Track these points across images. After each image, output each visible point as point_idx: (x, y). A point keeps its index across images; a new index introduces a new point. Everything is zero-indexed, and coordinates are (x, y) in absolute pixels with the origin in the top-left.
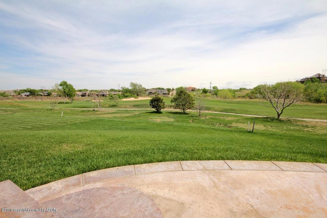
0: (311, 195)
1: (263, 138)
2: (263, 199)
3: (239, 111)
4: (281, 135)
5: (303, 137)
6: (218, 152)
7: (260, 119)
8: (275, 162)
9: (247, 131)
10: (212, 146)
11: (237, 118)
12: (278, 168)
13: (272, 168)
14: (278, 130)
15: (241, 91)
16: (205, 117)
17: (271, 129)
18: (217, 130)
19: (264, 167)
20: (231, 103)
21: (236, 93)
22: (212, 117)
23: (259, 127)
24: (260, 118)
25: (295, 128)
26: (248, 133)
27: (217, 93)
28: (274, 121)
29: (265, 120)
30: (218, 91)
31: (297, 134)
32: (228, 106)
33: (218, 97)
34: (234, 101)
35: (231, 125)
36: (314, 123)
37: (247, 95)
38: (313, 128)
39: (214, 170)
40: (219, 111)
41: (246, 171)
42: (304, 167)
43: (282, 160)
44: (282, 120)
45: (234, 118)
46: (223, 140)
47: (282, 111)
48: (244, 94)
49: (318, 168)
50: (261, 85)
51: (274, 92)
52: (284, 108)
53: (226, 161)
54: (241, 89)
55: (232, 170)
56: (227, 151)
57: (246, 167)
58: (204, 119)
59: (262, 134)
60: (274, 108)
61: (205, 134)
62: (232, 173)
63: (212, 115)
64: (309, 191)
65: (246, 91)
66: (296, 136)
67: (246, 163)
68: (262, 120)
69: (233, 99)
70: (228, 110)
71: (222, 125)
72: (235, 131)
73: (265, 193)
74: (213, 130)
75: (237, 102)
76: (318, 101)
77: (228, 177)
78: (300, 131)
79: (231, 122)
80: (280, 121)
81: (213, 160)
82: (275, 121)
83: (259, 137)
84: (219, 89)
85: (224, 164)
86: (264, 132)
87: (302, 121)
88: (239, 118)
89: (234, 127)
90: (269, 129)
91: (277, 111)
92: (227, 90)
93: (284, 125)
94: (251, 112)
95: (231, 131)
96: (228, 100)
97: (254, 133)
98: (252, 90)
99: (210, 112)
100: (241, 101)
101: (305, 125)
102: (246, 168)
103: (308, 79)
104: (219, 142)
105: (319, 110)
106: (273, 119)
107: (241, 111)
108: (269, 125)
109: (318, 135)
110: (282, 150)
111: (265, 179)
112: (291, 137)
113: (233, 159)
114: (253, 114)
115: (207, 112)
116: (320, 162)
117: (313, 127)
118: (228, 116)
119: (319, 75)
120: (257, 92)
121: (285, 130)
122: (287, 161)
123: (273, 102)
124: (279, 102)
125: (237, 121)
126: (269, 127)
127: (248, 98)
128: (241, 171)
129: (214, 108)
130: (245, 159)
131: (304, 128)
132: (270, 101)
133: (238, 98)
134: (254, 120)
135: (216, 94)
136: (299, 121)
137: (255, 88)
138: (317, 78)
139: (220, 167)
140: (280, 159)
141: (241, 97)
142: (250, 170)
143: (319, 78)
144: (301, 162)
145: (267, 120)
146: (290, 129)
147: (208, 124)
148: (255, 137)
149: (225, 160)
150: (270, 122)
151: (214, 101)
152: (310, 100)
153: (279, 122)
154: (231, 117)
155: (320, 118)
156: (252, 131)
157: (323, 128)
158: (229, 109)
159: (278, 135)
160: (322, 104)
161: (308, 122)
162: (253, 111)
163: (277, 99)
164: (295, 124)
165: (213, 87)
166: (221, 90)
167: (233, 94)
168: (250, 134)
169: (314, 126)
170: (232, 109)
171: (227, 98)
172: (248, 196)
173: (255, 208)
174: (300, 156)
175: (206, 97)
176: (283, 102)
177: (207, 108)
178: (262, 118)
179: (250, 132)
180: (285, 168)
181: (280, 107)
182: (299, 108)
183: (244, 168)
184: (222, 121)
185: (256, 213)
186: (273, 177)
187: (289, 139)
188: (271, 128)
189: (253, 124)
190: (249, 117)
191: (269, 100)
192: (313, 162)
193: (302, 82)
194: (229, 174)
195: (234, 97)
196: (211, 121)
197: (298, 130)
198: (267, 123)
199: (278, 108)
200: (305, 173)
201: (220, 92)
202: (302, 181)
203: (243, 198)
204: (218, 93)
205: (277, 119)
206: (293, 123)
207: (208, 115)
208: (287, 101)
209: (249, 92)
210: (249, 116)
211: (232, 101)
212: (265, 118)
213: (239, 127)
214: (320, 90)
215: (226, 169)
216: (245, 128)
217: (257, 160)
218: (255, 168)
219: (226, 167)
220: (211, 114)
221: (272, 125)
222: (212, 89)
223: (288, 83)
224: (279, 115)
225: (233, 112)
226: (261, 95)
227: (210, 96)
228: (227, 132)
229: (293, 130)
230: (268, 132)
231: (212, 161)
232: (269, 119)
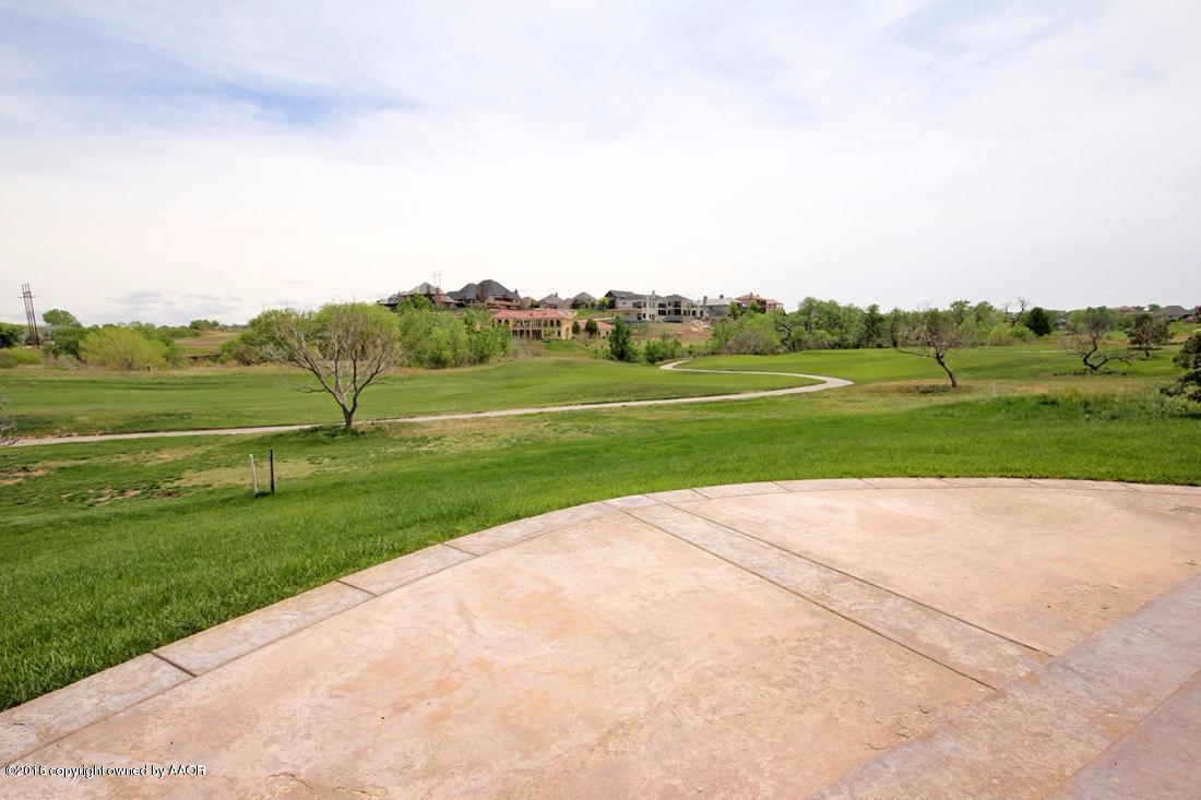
0: (450, 638)
1: (312, 506)
2: (326, 725)
3: (206, 418)
4: (363, 483)
5: (419, 472)
6: (121, 623)
7: (293, 439)
8: (350, 579)
9: (251, 492)
10: (83, 606)
11: (199, 451)
12: (359, 596)
13: (344, 602)
14: (356, 468)
15: (197, 335)
16: (25, 469)
17: (332, 469)
18: (107, 522)
19: (319, 611)
20: (161, 385)
21: (178, 342)
22: (67, 463)
23: (294, 468)
24: (292, 435)
25: (397, 449)
26: (257, 502)
27: (77, 345)
28: (337, 437)
29: (308, 438)
30: (82, 333)
31: (404, 468)
32: (147, 404)
33: (85, 362)
34: (175, 377)
35: (177, 483)
36: (438, 426)
37: (228, 348)
38: (438, 442)
39: (106, 718)
40: (103, 428)
41: (255, 656)
42: (425, 562)
43: (370, 564)
44: (360, 430)
45: (188, 453)
46: (141, 561)
47: (355, 399)
48: (214, 348)
49: (457, 553)
50: (275, 312)
51: (321, 338)
52: (357, 392)
53: (165, 651)
54: (197, 328)
55: (195, 676)
56: (167, 601)
57: (254, 640)
58: (19, 484)
59: (307, 492)
60: (331, 392)
61: (36, 560)
62: (198, 693)
63: (67, 457)
64: (444, 629)
65: (222, 335)
66: (406, 475)
67: (251, 625)
68: (301, 442)
69: (165, 368)
70: (152, 421)
71: (131, 493)
72: (200, 504)
73: (330, 703)
74: (85, 528)
75: (191, 381)
76: (438, 362)
77: (182, 715)
78: (411, 457)
79: (175, 470)
80: (355, 434)
81: (90, 672)
82: (341, 437)
83: (299, 504)
84: (86, 325)
85: (153, 669)
86: (310, 484)
87: (411, 424)
88: (210, 448)
89: (195, 490)
90: (326, 469)
91: (341, 402)
92: (127, 328)
93: (369, 444)
94: (256, 416)
95: (181, 511)
96: (145, 376)
97: (279, 494)
98: (245, 331)
99: (50, 440)
100: (208, 377)
101: (419, 436)
102: (254, 644)
103: (405, 296)
104: (119, 577)
105: (445, 388)
106: (332, 433)
107: (215, 418)
108: (327, 454)
109: (451, 459)
110: (369, 529)
111: (326, 651)
112: (390, 480)
113: (195, 630)
114: (264, 422)
115: (29, 442)
116: (458, 534)
117: (438, 439)
118: (158, 446)
119: (429, 287)
120: (264, 337)
121: (374, 463)
122: (384, 561)
123: (322, 372)
124: (340, 374)
125: (204, 463)
126: (327, 461)
127: (236, 362)
128: (236, 661)
129: (70, 420)
130: (249, 607)
131: (419, 446)
132: (313, 370)
133: (192, 364)
134: (270, 447)
135: (73, 350)
136: (403, 425)
137: (253, 324)
138: (425, 295)
139: (135, 690)
140: (364, 561)
141: (205, 358)
142: (270, 643)
143: (428, 295)
144: (416, 550)
145: (315, 438)
146: (385, 458)
147: (49, 504)
148: (285, 507)
149: (157, 647)
150: (325, 443)
151: (67, 385)
152: (419, 361)
153: (353, 440)
154: (173, 448)
155: (449, 412)
156: (268, 489)
157: (459, 436)
158: (157, 415)
159: (355, 483)
160: (448, 371)
161: (425, 428)
162: (261, 412)
163: (333, 362)
164: (396, 437)
165: (46, 311)
166: (95, 329)
167: (165, 349)
168: (265, 502)
169: (440, 434)
170: (169, 415)
171: (136, 365)
172: (274, 746)
173: (303, 777)
174: (414, 533)
175: (10, 366)
176: (353, 371)
177: (30, 422)
178: (296, 434)
179: (262, 495)
180: (380, 587)
181: (346, 390)
182: (396, 386)
183: (246, 647)
184: (126, 475)
185: (309, 790)
186: (348, 631)
187: (387, 488)
188: (335, 464)
189: (269, 463)
190: (250, 438)
191: (308, 365)
192: (445, 540)
193: (392, 306)
194: (182, 703)
195: (171, 359)
196: (63, 483)
197: (407, 456)
198: (319, 449)
199: (342, 390)
200: (431, 579)
201: (91, 338)
202: (425, 606)
203: (254, 768)
204: (82, 344)
205: (345, 430)
206: (391, 435)
207: (45, 458)
208: (364, 367)
209: (236, 336)
210: (249, 435)
211: (164, 381)
212: (306, 432)
213: (215, 485)
214: (438, 332)
215: (165, 684)
216: (241, 483)
217: (293, 595)
218: (287, 628)
219: (166, 674)
220: (58, 452)
221: (335, 453)
222: (40, 322)
223: (353, 307)
224: (348, 416)
225: (177, 425)
226: (281, 350)
227: (34, 362)
228: (164, 519)
229: (394, 459)
230: (325, 482)
231: (86, 680)
232: (320, 433)
